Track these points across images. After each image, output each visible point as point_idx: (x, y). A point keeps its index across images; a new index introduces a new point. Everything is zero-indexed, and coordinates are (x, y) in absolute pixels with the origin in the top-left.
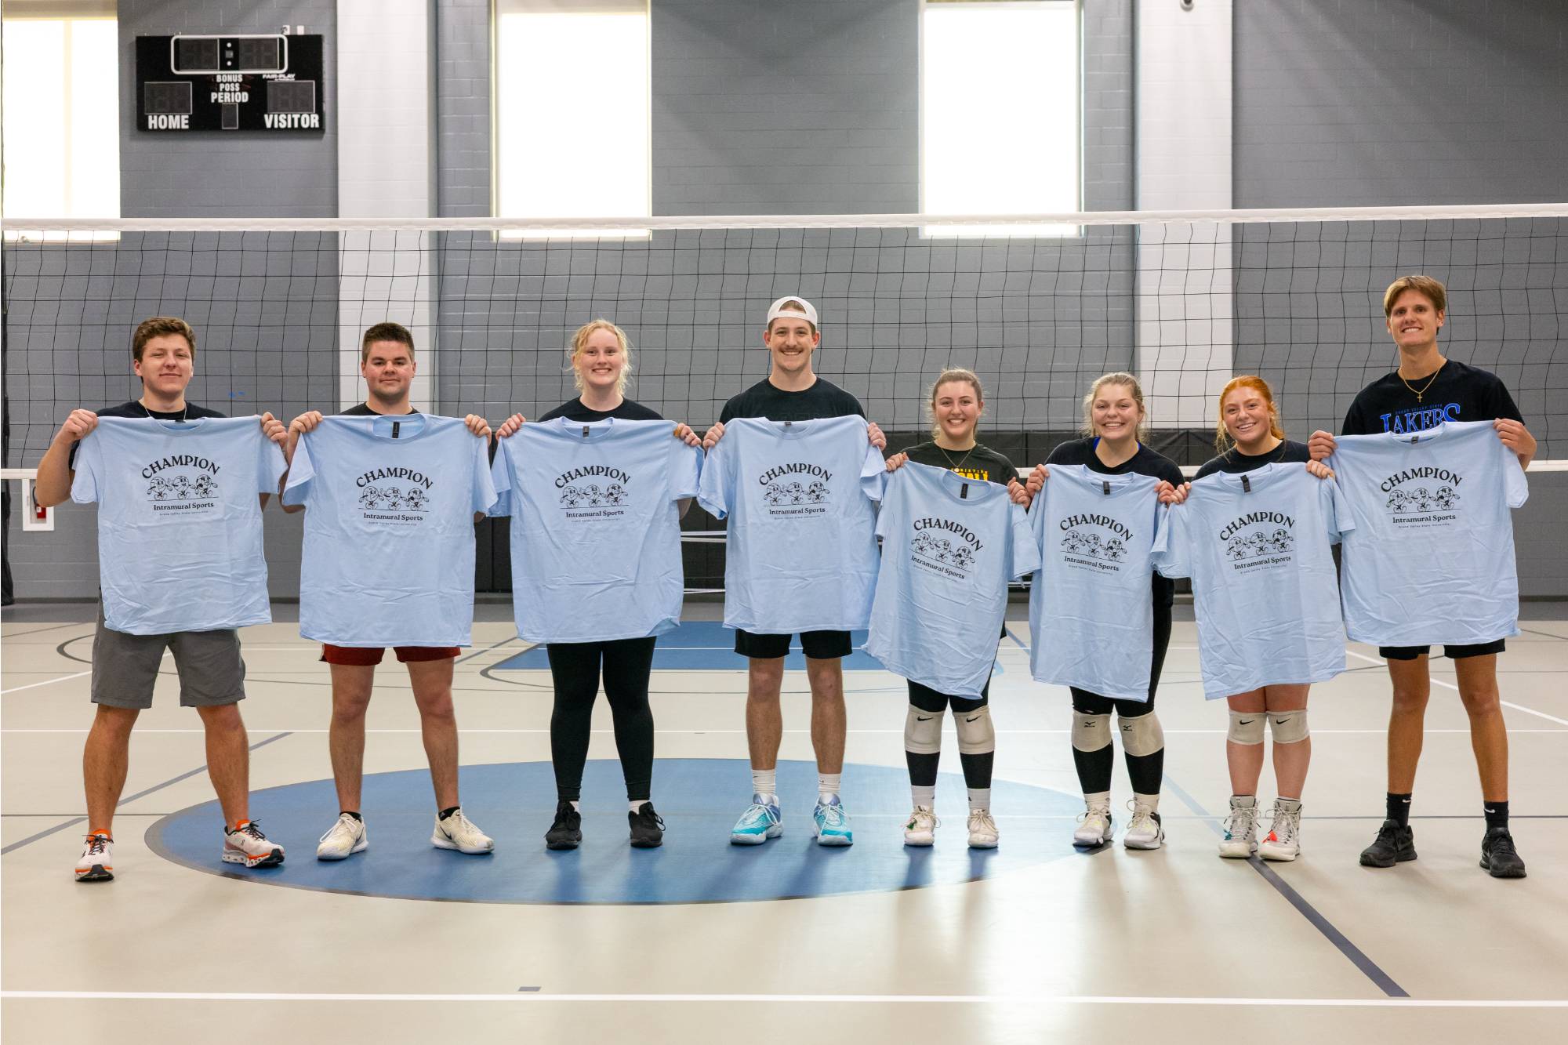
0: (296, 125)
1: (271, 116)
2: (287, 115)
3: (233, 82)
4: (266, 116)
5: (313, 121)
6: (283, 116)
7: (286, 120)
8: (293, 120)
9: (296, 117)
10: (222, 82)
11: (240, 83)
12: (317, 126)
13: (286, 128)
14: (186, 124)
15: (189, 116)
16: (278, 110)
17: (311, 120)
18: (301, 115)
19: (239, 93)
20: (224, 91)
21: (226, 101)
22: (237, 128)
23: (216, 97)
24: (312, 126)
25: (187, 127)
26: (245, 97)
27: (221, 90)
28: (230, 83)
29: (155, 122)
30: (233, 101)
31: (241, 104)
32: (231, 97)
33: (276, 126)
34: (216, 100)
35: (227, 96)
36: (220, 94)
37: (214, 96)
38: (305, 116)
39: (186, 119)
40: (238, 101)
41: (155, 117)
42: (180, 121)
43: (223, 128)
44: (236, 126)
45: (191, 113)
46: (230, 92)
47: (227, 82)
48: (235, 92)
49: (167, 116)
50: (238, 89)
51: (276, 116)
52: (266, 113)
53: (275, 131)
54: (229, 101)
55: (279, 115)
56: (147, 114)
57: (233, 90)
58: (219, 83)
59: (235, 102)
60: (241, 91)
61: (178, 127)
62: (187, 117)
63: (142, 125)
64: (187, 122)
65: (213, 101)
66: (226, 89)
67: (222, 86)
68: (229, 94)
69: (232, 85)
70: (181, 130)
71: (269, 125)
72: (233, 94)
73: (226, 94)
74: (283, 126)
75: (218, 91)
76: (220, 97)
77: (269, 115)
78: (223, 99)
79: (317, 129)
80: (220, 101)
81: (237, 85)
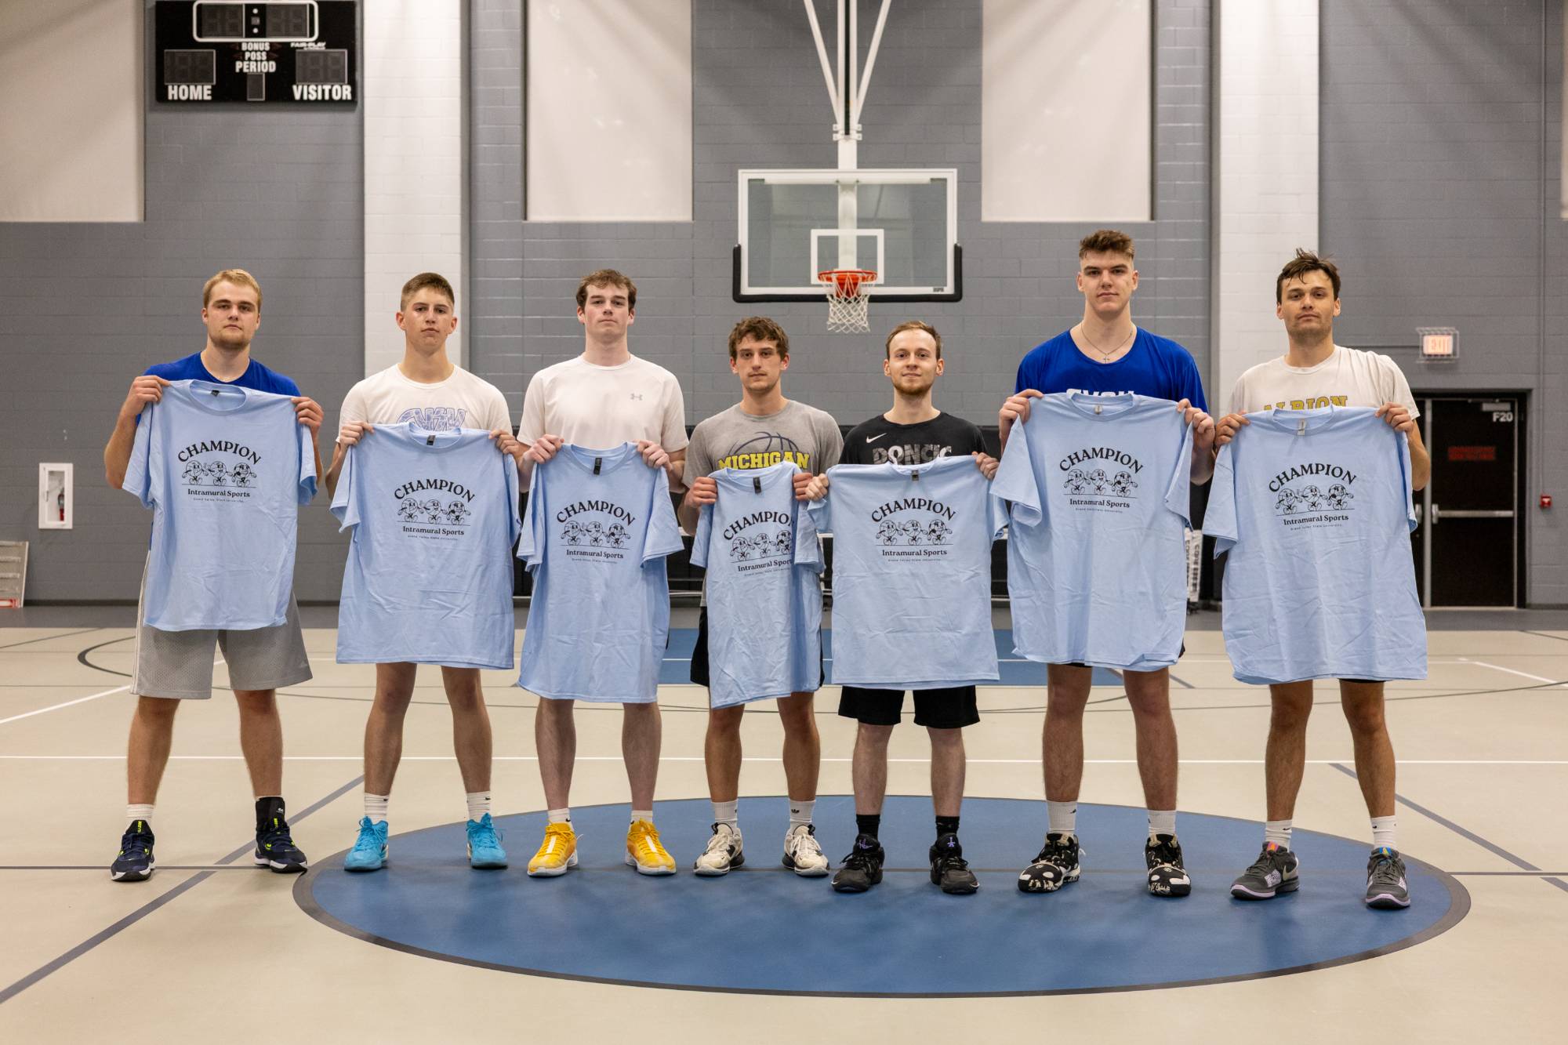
0: (327, 97)
1: (300, 87)
2: (317, 86)
3: (259, 51)
4: (295, 87)
5: (345, 93)
6: (312, 87)
7: (317, 91)
8: (323, 91)
9: (327, 88)
10: (247, 50)
11: (267, 52)
12: (349, 98)
13: (316, 100)
14: (208, 95)
15: (213, 86)
16: (308, 80)
17: (344, 92)
18: (332, 86)
19: (266, 63)
20: (249, 60)
21: (251, 70)
22: (264, 99)
23: (241, 67)
24: (344, 98)
25: (209, 98)
26: (272, 67)
27: (246, 58)
28: (256, 51)
29: (175, 92)
30: (259, 70)
31: (268, 74)
32: (257, 67)
33: (305, 98)
34: (241, 70)
35: (253, 65)
36: (245, 63)
37: (239, 65)
38: (337, 87)
39: (208, 90)
40: (265, 71)
41: (176, 87)
42: (201, 92)
43: (249, 99)
44: (262, 97)
45: (215, 83)
46: (256, 61)
47: (253, 51)
48: (261, 61)
49: (188, 86)
50: (265, 58)
51: (305, 87)
52: (295, 83)
53: (305, 104)
54: (255, 70)
55: (308, 86)
56: (166, 84)
57: (259, 58)
58: (244, 52)
59: (261, 71)
60: (268, 60)
61: (200, 98)
62: (210, 87)
63: (161, 95)
64: (210, 92)
65: (237, 70)
66: (252, 58)
67: (247, 55)
68: (255, 63)
69: (259, 53)
70: (203, 101)
71: (297, 96)
72: (259, 63)
73: (251, 63)
74: (312, 98)
75: (243, 60)
76: (245, 67)
77: (298, 86)
78: (249, 68)
79: (349, 101)
80: (245, 70)
81: (264, 54)
